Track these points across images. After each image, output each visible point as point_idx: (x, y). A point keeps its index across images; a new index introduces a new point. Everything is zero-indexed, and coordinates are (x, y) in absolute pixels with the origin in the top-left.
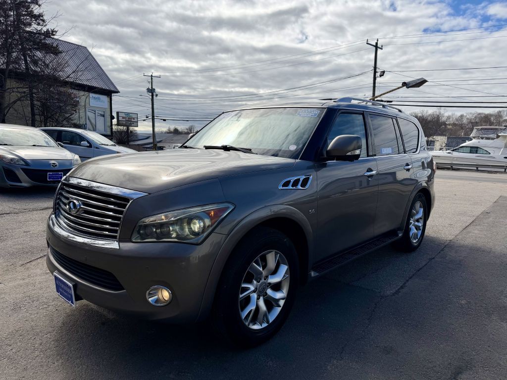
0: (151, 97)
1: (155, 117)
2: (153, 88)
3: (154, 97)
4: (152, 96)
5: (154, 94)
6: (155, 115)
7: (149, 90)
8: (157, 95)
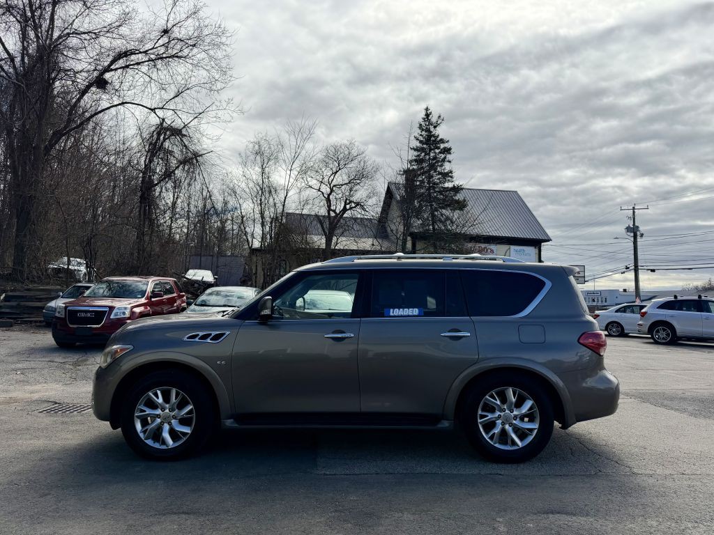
0: (632, 239)
1: (639, 268)
2: (636, 224)
3: (638, 237)
4: (635, 237)
5: (638, 233)
6: (639, 264)
7: (628, 229)
8: (642, 235)
